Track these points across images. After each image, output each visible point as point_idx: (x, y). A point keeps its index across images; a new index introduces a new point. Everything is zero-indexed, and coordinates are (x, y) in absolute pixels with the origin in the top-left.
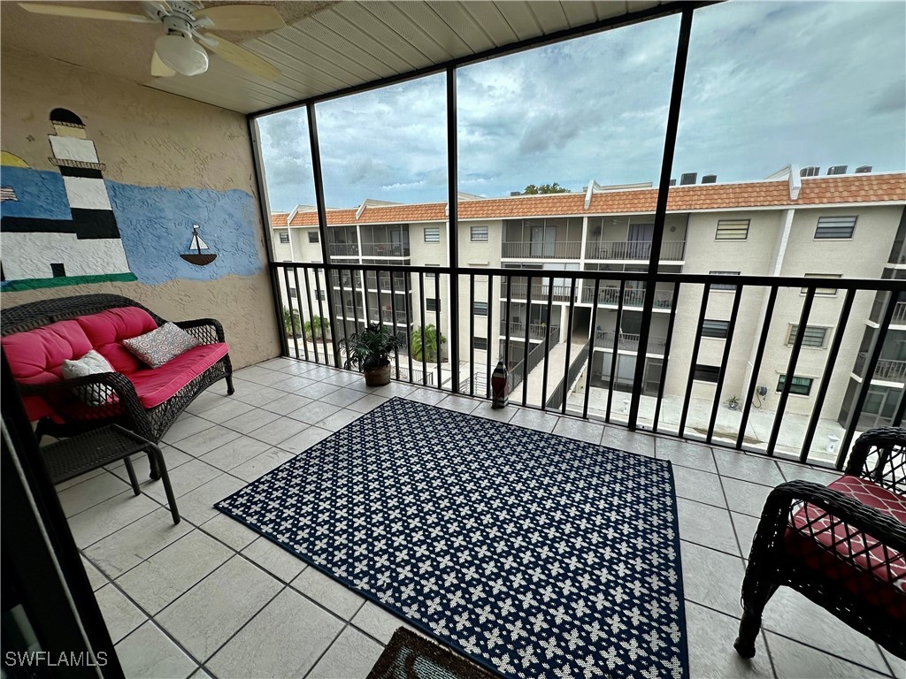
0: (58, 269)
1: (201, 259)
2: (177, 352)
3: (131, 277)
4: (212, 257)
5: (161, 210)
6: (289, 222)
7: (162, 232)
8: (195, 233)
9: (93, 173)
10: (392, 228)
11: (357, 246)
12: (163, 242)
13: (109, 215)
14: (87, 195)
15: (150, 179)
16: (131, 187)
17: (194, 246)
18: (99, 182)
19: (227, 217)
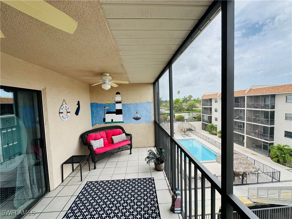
0: (112, 120)
1: (137, 119)
2: (121, 141)
3: (123, 122)
4: (140, 118)
5: (131, 108)
6: (218, 96)
7: (130, 113)
8: (137, 113)
9: (120, 102)
10: (265, 97)
11: (244, 104)
12: (130, 115)
13: (121, 110)
14: (119, 107)
15: (129, 102)
16: (126, 104)
17: (136, 116)
18: (121, 104)
19: (145, 109)
